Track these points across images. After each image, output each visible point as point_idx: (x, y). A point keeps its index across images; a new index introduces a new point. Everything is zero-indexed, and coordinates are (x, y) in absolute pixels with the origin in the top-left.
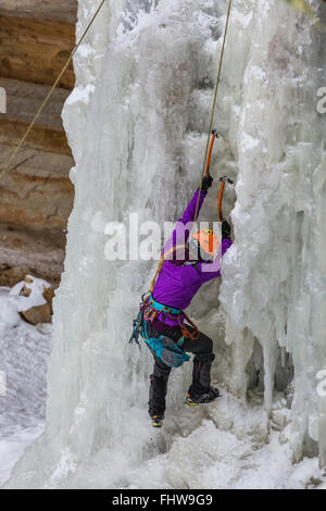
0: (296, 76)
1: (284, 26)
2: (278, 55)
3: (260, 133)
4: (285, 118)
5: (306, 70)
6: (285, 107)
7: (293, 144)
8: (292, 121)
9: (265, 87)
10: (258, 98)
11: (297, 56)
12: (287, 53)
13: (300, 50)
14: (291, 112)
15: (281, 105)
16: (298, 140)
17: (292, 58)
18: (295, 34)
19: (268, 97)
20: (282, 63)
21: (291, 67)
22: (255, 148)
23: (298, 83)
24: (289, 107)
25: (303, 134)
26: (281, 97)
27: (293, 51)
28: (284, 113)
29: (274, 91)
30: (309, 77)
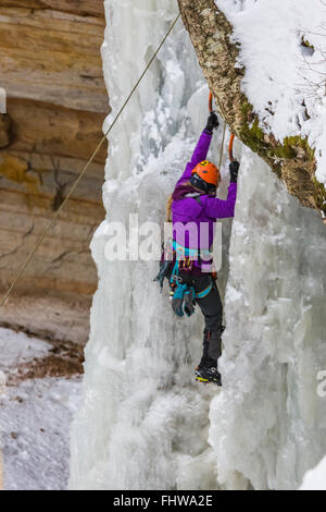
0: (276, 233)
1: (262, 185)
2: (258, 212)
3: (242, 287)
4: (265, 274)
5: (285, 228)
6: (265, 263)
7: (275, 299)
8: (273, 276)
9: (245, 243)
10: (240, 253)
11: (277, 214)
12: (267, 212)
13: (279, 209)
14: (270, 269)
15: (261, 261)
16: (279, 296)
17: (271, 217)
18: (273, 193)
19: (248, 252)
20: (263, 220)
21: (271, 225)
22: (237, 301)
23: (277, 241)
24: (268, 263)
25: (284, 290)
26: (260, 254)
27: (272, 209)
28: (264, 268)
29: (254, 248)
30: (288, 235)
